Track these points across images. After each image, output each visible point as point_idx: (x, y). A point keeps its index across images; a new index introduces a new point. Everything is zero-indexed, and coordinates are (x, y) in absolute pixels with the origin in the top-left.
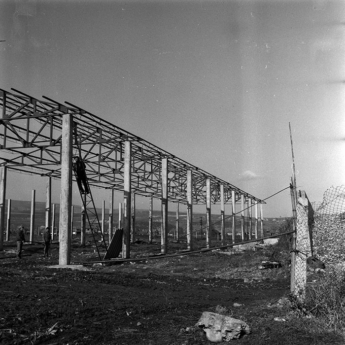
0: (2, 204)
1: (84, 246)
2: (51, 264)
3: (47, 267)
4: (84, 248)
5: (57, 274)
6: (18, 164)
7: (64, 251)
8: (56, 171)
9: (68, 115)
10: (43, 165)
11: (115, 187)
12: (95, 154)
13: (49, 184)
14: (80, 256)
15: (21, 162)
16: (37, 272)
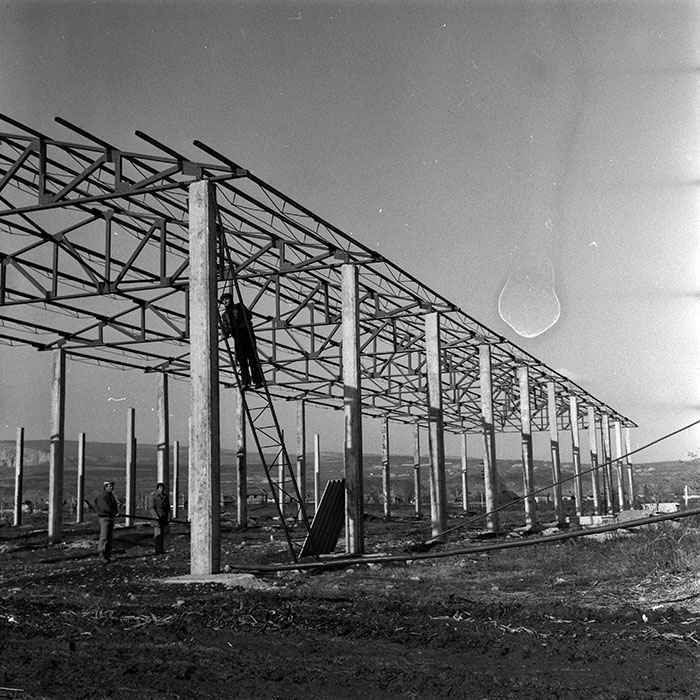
0: (57, 436)
1: (244, 527)
2: (171, 573)
3: (160, 580)
4: (244, 532)
5: (187, 604)
6: (90, 343)
7: (202, 537)
8: (178, 359)
9: (203, 181)
10: (147, 341)
11: (308, 396)
12: (264, 317)
13: (163, 390)
14: (238, 551)
15: (97, 338)
16: (133, 597)
